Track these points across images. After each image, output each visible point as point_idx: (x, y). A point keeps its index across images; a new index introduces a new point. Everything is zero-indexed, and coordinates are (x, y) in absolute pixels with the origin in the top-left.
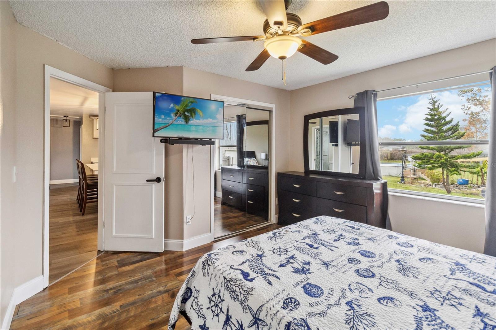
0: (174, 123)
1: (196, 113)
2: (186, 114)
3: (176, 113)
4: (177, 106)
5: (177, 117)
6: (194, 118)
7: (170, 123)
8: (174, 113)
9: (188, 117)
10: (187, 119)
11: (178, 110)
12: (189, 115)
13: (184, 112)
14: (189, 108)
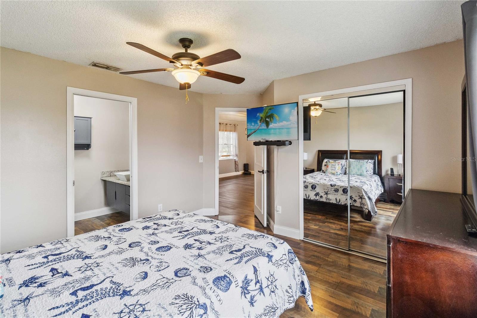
0: (259, 128)
1: (274, 118)
2: (267, 119)
3: (261, 120)
4: (261, 114)
5: (261, 123)
6: (272, 122)
7: (257, 129)
8: (259, 120)
9: (268, 122)
10: (267, 124)
11: (262, 118)
12: (269, 120)
13: (266, 118)
14: (269, 114)
